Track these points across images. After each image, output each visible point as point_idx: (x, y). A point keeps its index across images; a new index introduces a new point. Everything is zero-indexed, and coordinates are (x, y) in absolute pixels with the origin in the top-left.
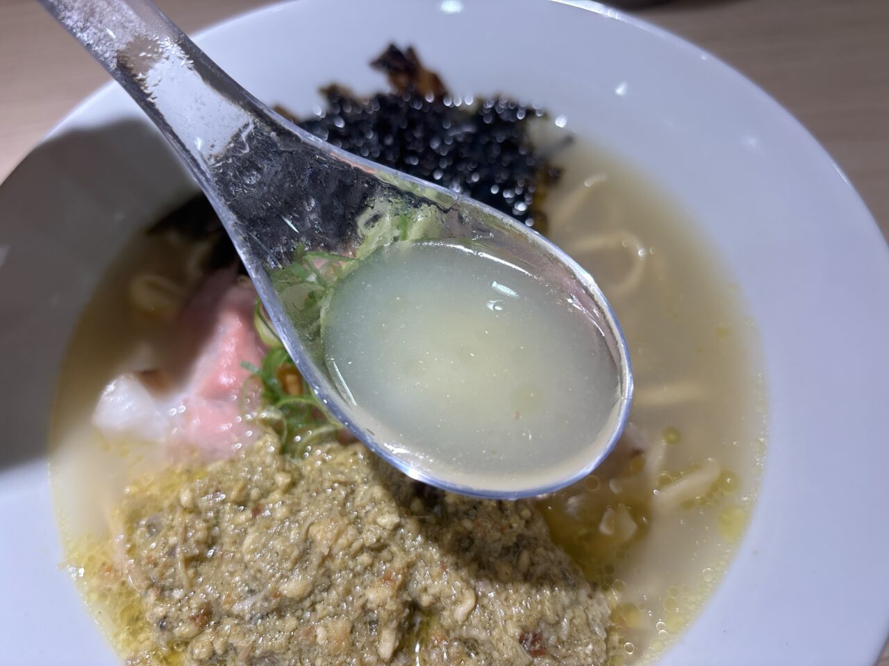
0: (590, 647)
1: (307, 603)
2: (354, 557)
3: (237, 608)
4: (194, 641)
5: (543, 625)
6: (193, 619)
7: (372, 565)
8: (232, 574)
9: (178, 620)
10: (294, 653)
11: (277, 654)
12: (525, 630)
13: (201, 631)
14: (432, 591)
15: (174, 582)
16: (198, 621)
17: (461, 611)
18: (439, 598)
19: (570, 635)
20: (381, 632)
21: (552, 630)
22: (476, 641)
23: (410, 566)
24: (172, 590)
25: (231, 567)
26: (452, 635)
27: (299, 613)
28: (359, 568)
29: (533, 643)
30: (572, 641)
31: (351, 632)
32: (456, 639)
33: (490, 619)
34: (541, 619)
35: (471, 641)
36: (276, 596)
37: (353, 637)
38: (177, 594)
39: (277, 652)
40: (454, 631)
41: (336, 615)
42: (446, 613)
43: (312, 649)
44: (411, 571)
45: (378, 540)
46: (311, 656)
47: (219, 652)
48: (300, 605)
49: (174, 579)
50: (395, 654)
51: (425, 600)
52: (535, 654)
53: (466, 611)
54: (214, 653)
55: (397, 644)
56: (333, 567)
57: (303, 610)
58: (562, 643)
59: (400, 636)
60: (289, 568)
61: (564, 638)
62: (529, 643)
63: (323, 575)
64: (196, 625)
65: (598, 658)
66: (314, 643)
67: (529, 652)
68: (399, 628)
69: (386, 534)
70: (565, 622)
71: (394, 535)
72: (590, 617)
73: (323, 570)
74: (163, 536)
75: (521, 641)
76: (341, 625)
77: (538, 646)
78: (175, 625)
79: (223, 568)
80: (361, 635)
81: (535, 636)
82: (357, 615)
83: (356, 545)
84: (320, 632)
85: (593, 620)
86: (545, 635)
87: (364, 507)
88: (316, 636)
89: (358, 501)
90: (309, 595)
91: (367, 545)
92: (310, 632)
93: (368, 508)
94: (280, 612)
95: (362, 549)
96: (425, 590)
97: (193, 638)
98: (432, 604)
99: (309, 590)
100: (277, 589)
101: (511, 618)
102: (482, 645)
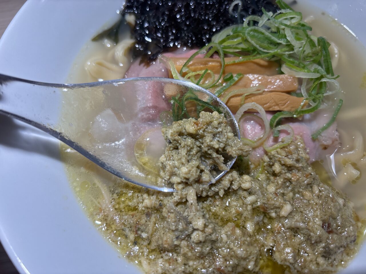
0: (351, 227)
5: (331, 219)
12: (324, 222)
19: (342, 223)
21: (334, 221)
29: (328, 228)
30: (343, 226)
33: (306, 218)
34: (330, 216)
52: (330, 232)
58: (339, 227)
61: (340, 224)
62: (326, 228)
67: (327, 232)
70: (339, 217)
75: (323, 227)
77: (330, 229)
81: (328, 224)
86: (332, 224)
101: (317, 217)
102: (302, 230)
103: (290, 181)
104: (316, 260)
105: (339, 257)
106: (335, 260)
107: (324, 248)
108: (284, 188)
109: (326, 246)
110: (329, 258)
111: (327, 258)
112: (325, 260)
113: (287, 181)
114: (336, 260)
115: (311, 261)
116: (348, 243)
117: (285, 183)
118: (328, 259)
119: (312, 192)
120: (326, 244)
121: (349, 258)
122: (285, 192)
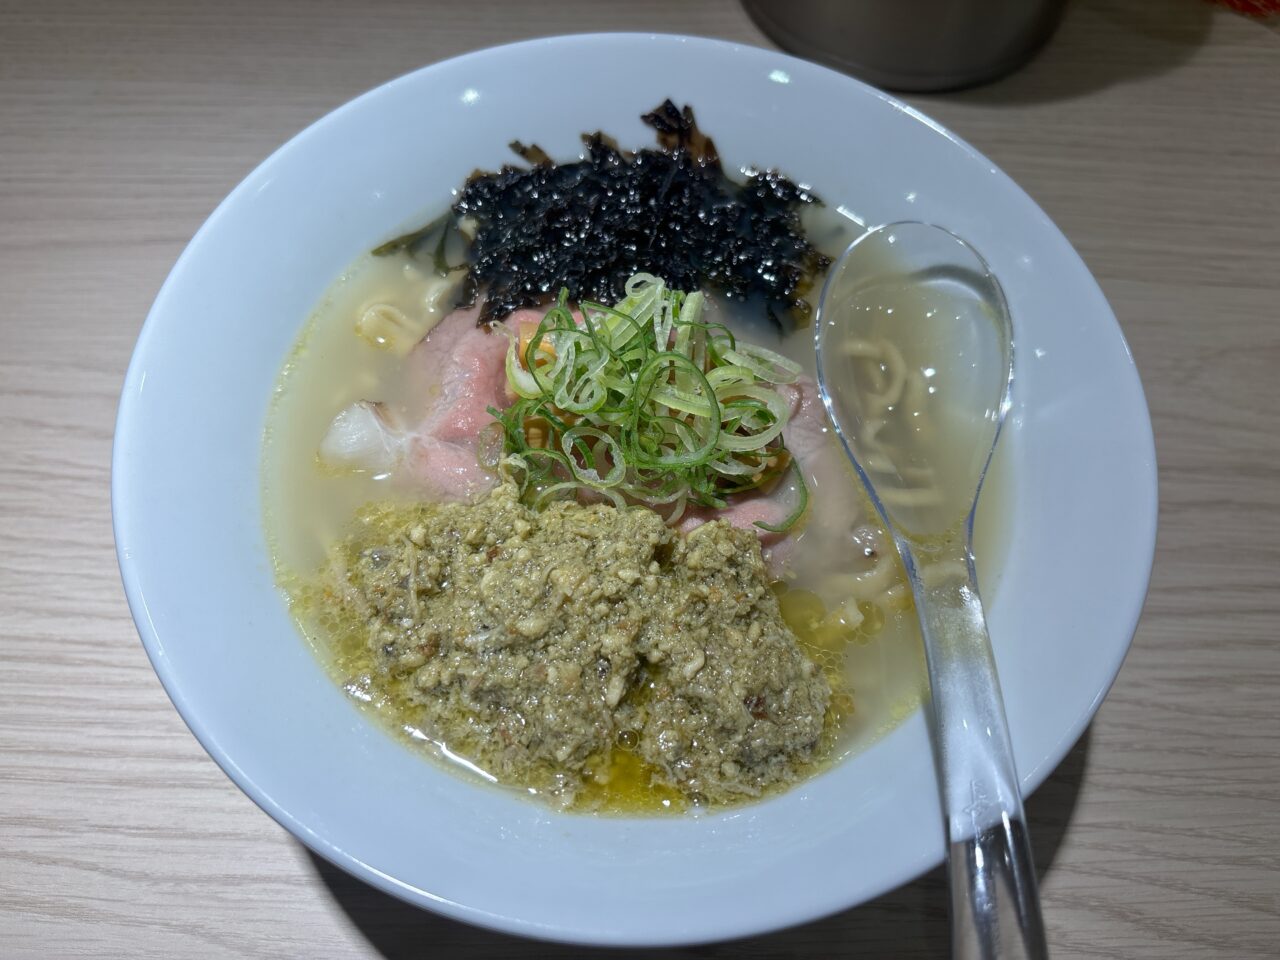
0: (810, 718)
1: (541, 643)
2: (593, 605)
3: (469, 641)
4: (418, 671)
5: (767, 691)
6: (422, 648)
7: (607, 616)
8: (465, 610)
9: (406, 647)
10: (523, 689)
11: (506, 689)
12: (750, 692)
13: (427, 662)
14: (662, 647)
15: (405, 611)
16: (426, 650)
17: (690, 668)
18: (669, 655)
19: (791, 706)
20: (610, 679)
21: (774, 698)
22: (700, 700)
23: (645, 620)
24: (401, 618)
25: (464, 603)
26: (678, 691)
27: (531, 653)
28: (596, 616)
29: (757, 705)
30: (793, 710)
31: (581, 676)
32: (680, 696)
33: (717, 679)
34: (766, 684)
35: (695, 700)
36: (511, 633)
37: (582, 680)
38: (406, 622)
39: (508, 686)
40: (680, 687)
41: (566, 659)
42: (675, 669)
43: (541, 688)
44: (645, 626)
45: (617, 592)
46: (540, 694)
47: (446, 682)
48: (533, 645)
49: (406, 608)
50: (622, 702)
51: (655, 656)
52: (758, 716)
53: (696, 669)
54: (440, 683)
55: (624, 693)
56: (571, 611)
57: (534, 651)
58: (783, 711)
59: (627, 686)
60: (529, 606)
61: (786, 706)
62: (752, 705)
63: (560, 618)
64: (424, 654)
65: (816, 729)
66: (545, 682)
67: (752, 713)
68: (628, 678)
69: (625, 588)
70: (787, 693)
71: (633, 590)
72: (812, 693)
73: (561, 613)
74: (391, 568)
75: (745, 702)
76: (572, 667)
77: (761, 709)
78: (402, 652)
79: (456, 603)
80: (590, 679)
81: (759, 699)
82: (588, 660)
83: (596, 593)
84: (551, 671)
85: (814, 697)
86: (768, 701)
87: (605, 561)
88: (547, 675)
89: (599, 554)
90: (544, 637)
91: (607, 595)
92: (542, 670)
93: (608, 562)
94: (512, 648)
95: (602, 598)
96: (656, 646)
97: (420, 667)
98: (662, 660)
99: (546, 629)
100: (513, 625)
101: (738, 679)
102: (706, 704)
103: (704, 602)
104: (720, 767)
105: (772, 771)
106: (762, 775)
107: (740, 744)
108: (691, 614)
109: (745, 740)
110: (750, 769)
111: (746, 769)
112: (741, 771)
113: (698, 601)
114: (767, 776)
115: (710, 765)
116: (798, 747)
117: (695, 603)
118: (748, 772)
119: (745, 633)
120: (746, 737)
121: (795, 778)
122: (692, 623)
